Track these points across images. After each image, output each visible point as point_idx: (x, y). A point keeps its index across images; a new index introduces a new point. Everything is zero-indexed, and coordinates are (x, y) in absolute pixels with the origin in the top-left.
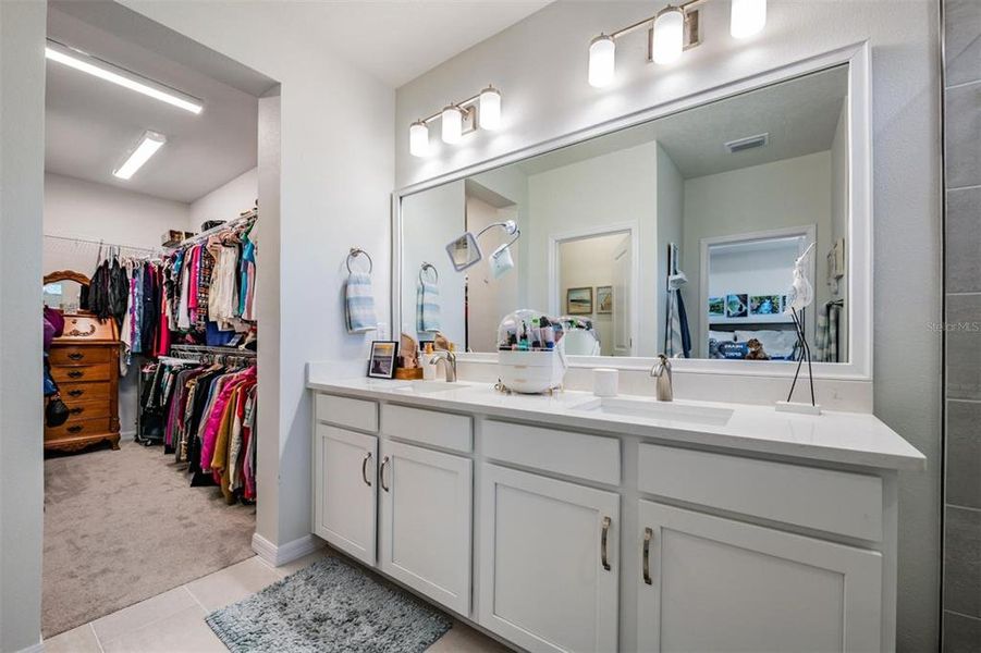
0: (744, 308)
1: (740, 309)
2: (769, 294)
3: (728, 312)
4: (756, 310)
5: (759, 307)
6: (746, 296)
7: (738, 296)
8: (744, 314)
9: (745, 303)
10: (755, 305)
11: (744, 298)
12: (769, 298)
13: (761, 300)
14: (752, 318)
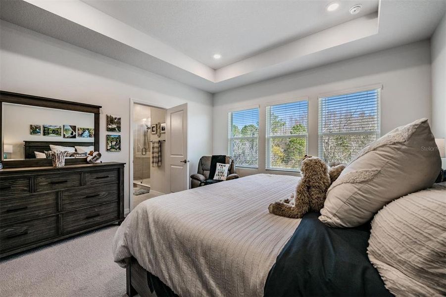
0: (74, 133)
1: (72, 134)
2: (88, 128)
3: (64, 135)
4: (81, 135)
5: (82, 133)
6: (75, 127)
7: (70, 126)
8: (74, 137)
9: (75, 131)
10: (80, 132)
11: (74, 128)
12: (88, 129)
13: (84, 130)
14: (78, 139)
